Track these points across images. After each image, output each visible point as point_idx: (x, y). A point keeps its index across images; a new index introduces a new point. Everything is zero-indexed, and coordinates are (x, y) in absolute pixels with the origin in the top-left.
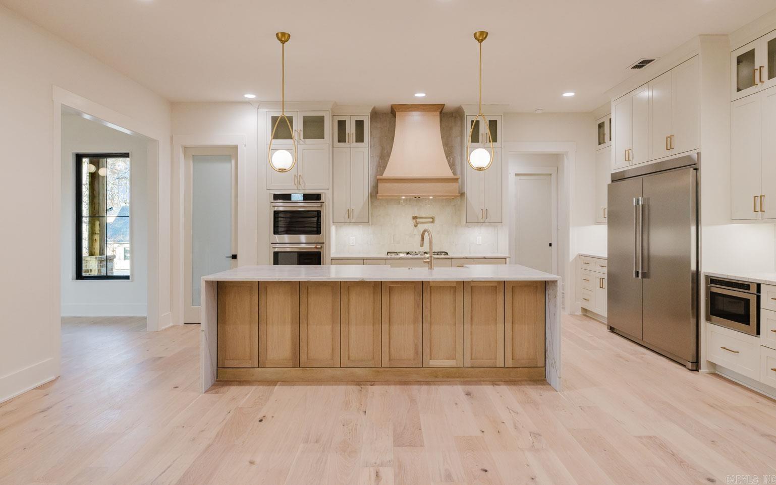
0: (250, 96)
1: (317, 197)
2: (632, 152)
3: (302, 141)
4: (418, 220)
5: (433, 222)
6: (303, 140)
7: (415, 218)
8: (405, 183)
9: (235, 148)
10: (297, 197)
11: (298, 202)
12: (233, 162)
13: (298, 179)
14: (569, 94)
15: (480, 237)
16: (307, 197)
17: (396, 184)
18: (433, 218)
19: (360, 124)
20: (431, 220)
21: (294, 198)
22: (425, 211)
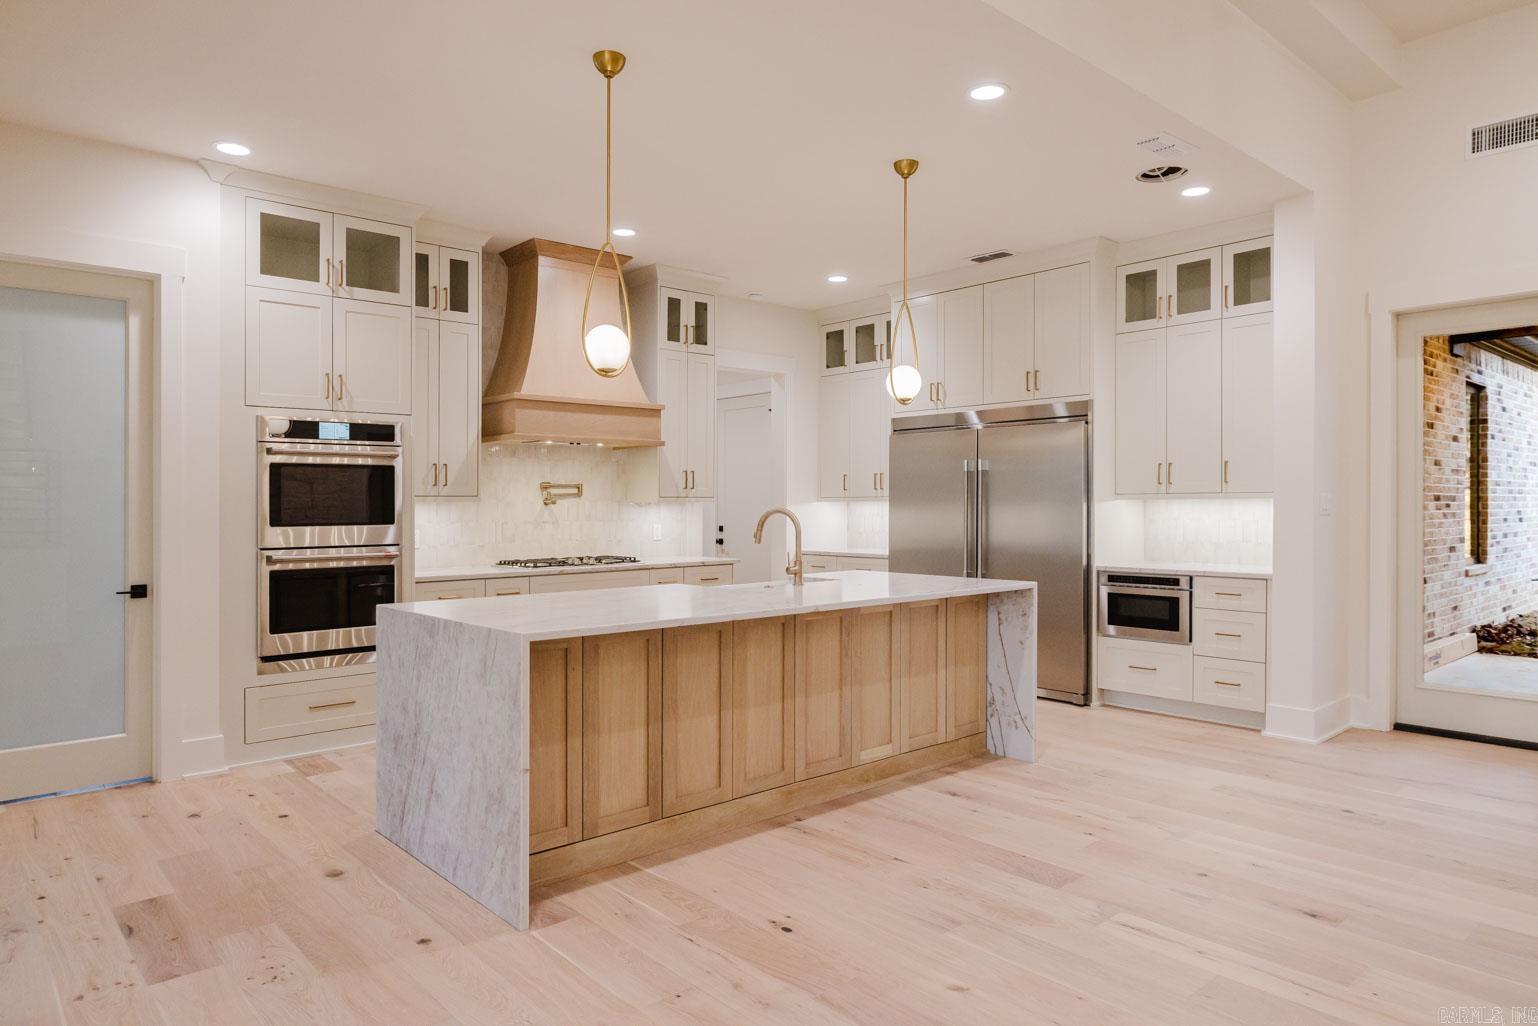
0: (233, 149)
1: (384, 433)
2: (944, 387)
3: (345, 290)
4: (554, 491)
5: (579, 494)
6: (347, 288)
7: (545, 487)
8: (565, 411)
9: (151, 283)
10: (334, 431)
11: (334, 445)
12: (134, 322)
13: (335, 388)
14: (837, 279)
15: (660, 526)
16: (359, 432)
17: (551, 414)
18: (578, 488)
19: (459, 269)
20: (576, 491)
21: (325, 431)
22: (564, 473)
